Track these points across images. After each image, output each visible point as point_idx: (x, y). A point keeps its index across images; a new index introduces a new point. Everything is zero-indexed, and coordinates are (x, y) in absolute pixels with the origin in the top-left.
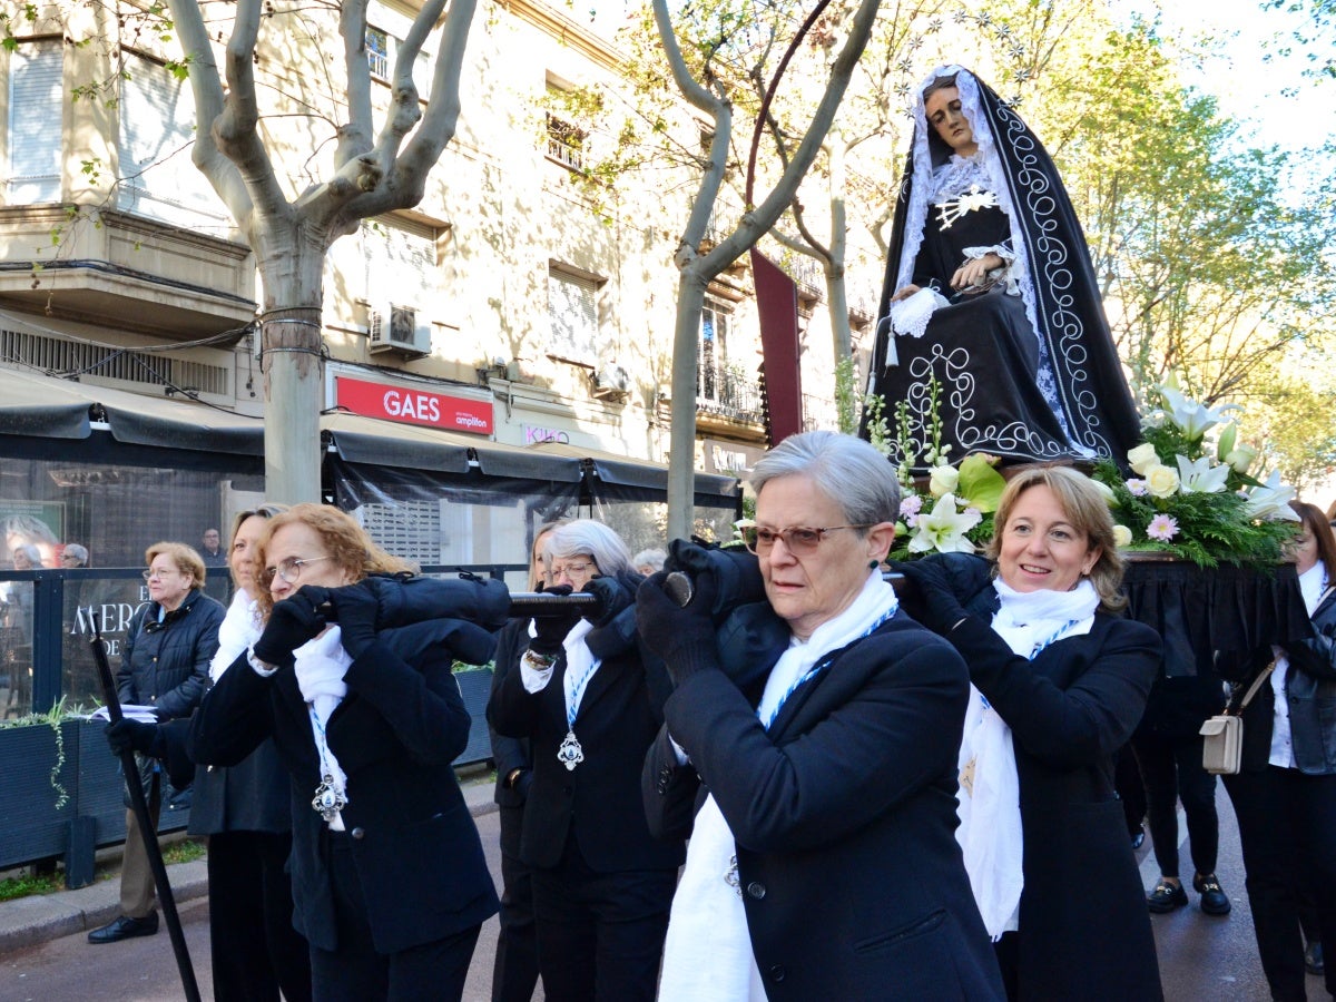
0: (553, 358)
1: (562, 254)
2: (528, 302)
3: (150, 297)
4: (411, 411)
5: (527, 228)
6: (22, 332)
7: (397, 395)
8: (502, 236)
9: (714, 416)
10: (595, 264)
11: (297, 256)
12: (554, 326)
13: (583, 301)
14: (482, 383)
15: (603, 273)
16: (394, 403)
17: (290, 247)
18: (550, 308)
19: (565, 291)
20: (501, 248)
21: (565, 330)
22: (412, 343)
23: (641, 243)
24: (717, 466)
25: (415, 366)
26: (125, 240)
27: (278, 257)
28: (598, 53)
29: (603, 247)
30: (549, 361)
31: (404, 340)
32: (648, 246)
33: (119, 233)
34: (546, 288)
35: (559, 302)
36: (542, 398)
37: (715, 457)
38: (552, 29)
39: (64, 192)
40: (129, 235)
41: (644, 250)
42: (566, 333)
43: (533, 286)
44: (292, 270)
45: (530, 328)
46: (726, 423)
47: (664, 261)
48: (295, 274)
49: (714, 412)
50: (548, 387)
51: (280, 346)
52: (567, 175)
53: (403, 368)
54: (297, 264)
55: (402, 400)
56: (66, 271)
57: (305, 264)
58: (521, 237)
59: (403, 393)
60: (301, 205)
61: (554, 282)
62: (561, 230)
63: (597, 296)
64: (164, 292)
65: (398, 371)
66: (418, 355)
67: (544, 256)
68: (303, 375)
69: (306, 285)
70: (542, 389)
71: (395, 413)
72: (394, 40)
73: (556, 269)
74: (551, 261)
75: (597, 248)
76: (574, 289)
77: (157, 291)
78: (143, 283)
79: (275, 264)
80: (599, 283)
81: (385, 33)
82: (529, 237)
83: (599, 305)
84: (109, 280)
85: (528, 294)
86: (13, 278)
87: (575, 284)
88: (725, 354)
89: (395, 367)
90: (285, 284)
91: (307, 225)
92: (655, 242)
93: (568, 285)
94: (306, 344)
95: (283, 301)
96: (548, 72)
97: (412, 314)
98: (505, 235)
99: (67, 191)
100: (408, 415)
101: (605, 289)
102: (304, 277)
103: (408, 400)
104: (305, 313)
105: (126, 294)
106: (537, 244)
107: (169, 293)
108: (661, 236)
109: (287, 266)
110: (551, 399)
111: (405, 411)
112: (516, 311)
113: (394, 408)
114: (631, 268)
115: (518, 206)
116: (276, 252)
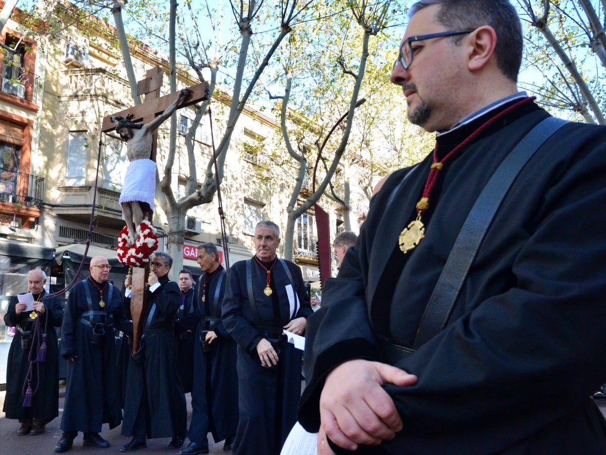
0: (245, 234)
1: (248, 195)
2: (236, 213)
3: (111, 216)
4: (193, 254)
5: (236, 185)
6: (68, 227)
7: (189, 248)
8: (227, 189)
9: (306, 256)
10: (261, 198)
11: (179, 218)
12: (245, 221)
13: (256, 212)
14: (219, 244)
15: (264, 201)
16: (187, 251)
17: (177, 215)
18: (244, 214)
19: (250, 209)
20: (226, 193)
21: (249, 223)
22: (195, 230)
23: (279, 189)
24: (308, 276)
25: (195, 238)
26: (104, 197)
27: (174, 218)
28: (263, 121)
29: (264, 191)
30: (243, 235)
31: (191, 229)
32: (282, 190)
33: (103, 195)
34: (243, 207)
35: (248, 212)
36: (240, 249)
37: (307, 272)
38: (247, 113)
39: (86, 182)
40: (106, 196)
41: (279, 193)
42: (250, 224)
43: (238, 207)
44: (177, 221)
45: (236, 222)
46: (311, 259)
47: (287, 196)
48: (178, 222)
49: (307, 255)
50: (243, 245)
51: (173, 242)
52: (251, 166)
53: (191, 238)
54: (179, 220)
55: (190, 251)
56: (86, 208)
57: (181, 220)
58: (234, 189)
59: (191, 247)
60: (180, 203)
61: (246, 205)
62: (249, 186)
63: (262, 210)
64: (116, 214)
65: (189, 240)
66: (196, 234)
67: (242, 195)
68: (179, 251)
69: (181, 226)
70: (241, 246)
71: (188, 255)
72: (190, 120)
73: (247, 201)
74: (245, 198)
75: (262, 192)
76: (254, 208)
77: (113, 214)
78: (110, 212)
79: (172, 220)
80: (263, 205)
81: (187, 118)
82: (237, 188)
83: (263, 213)
84: (99, 211)
85: (236, 210)
86: (67, 210)
87: (254, 206)
88: (312, 232)
89: (188, 238)
90: (175, 225)
91: (182, 209)
92: (285, 189)
93: (251, 206)
94: (180, 242)
95: (175, 230)
96: (245, 128)
97: (195, 219)
98: (228, 189)
99: (87, 181)
100: (192, 256)
101: (265, 207)
102: (180, 223)
103: (192, 250)
104: (180, 233)
105: (104, 215)
106: (239, 191)
107: (117, 215)
108: (287, 187)
109: (176, 220)
110: (244, 250)
111: (191, 254)
112: (231, 217)
113: (187, 253)
114: (275, 199)
115: (233, 176)
116: (173, 216)
